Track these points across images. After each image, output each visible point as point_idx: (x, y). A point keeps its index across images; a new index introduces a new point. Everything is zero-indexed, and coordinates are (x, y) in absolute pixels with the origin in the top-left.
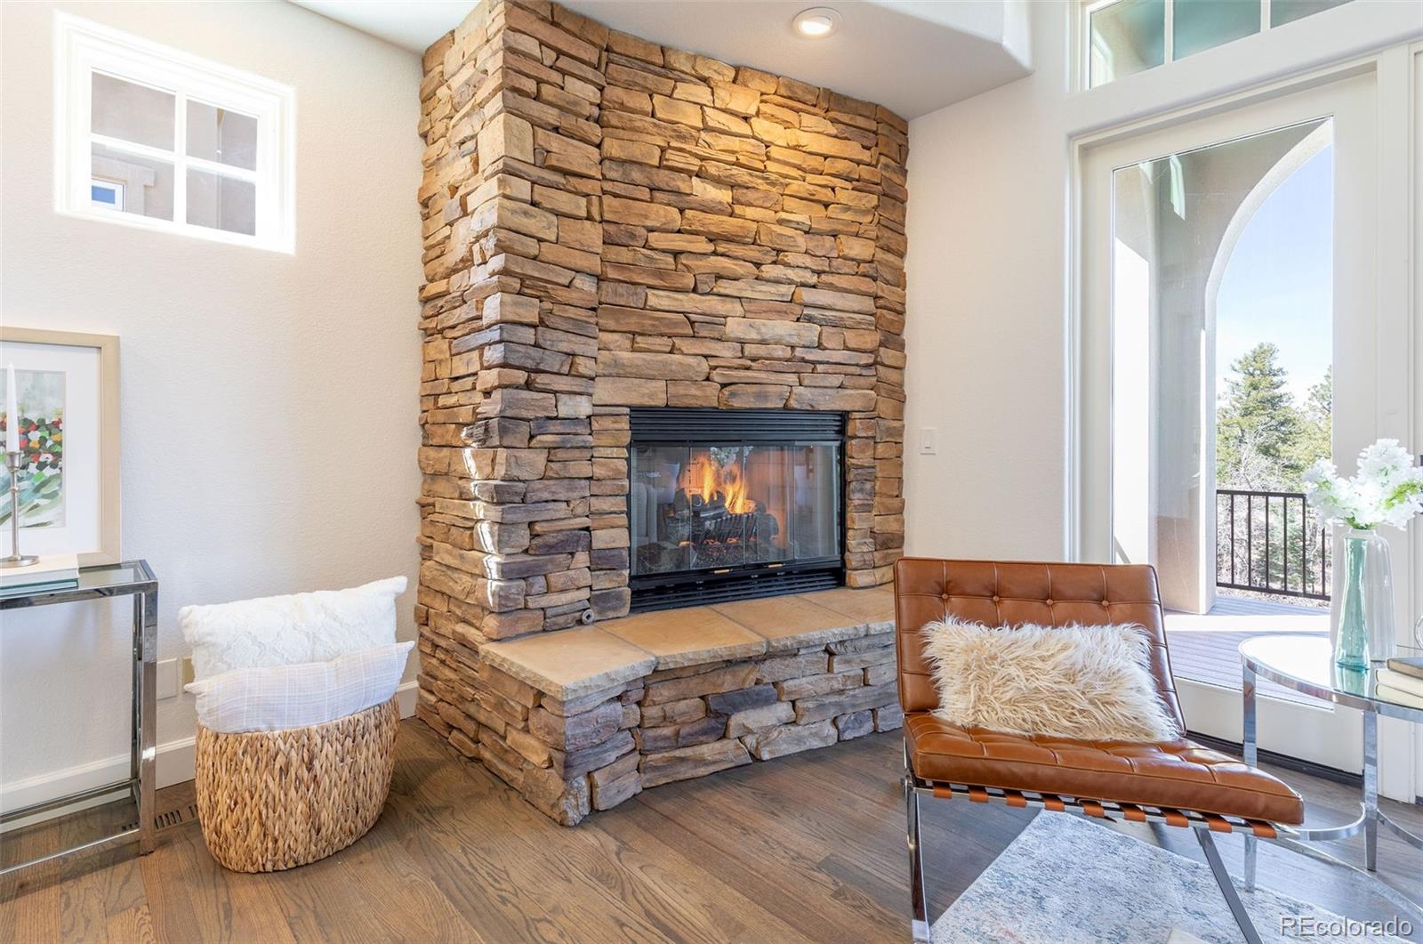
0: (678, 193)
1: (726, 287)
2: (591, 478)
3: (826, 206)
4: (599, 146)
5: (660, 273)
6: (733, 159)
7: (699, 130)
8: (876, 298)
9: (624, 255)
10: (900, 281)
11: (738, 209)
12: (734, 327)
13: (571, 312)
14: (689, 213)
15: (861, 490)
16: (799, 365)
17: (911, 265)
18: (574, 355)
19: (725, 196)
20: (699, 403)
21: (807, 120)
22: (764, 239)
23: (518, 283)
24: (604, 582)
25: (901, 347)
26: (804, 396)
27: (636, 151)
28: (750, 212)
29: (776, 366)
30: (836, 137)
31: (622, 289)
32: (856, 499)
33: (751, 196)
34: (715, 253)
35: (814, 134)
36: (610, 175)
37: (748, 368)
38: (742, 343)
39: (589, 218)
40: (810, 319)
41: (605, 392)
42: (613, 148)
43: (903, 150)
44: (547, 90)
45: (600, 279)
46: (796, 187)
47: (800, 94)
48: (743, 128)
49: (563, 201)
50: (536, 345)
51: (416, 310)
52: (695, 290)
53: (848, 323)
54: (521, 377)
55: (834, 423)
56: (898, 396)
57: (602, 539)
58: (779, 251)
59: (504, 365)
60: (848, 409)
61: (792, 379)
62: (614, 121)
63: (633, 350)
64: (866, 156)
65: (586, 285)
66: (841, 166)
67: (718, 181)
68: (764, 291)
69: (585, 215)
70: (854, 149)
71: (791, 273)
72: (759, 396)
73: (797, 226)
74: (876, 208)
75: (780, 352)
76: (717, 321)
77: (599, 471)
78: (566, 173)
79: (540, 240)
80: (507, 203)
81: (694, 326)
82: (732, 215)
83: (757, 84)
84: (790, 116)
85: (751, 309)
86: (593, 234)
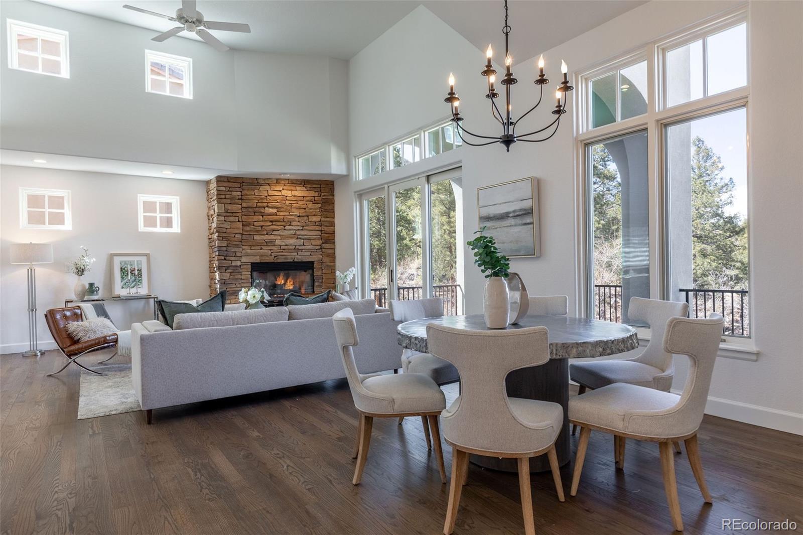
0: (261, 212)
1: (275, 233)
2: (241, 279)
3: (305, 209)
4: (241, 205)
5: (257, 231)
6: (276, 202)
7: (266, 196)
8: (321, 231)
9: (248, 228)
10: (332, 225)
11: (278, 213)
12: (278, 242)
13: (235, 243)
14: (264, 217)
15: (318, 282)
16: (296, 250)
17: (337, 220)
18: (236, 252)
19: (275, 211)
20: (268, 261)
21: (298, 188)
22: (285, 220)
23: (222, 238)
25: (333, 243)
26: (299, 258)
27: (250, 204)
28: (281, 214)
29: (290, 251)
30: (307, 190)
31: (247, 236)
32: (316, 284)
33: (282, 210)
34: (272, 225)
35: (300, 192)
36: (243, 211)
37: (282, 252)
38: (281, 246)
39: (239, 221)
40: (300, 239)
41: (244, 259)
42: (244, 205)
43: (332, 190)
44: (227, 196)
45: (242, 234)
46: (294, 205)
47: (295, 182)
48: (278, 193)
49: (232, 219)
50: (226, 251)
51: (208, 241)
52: (267, 234)
53: (312, 238)
54: (223, 258)
55: (309, 265)
56: (333, 257)
58: (291, 222)
59: (219, 255)
60: (313, 260)
61: (296, 253)
62: (245, 199)
63: (251, 250)
65: (240, 236)
66: (308, 198)
67: (272, 208)
68: (286, 233)
69: (237, 221)
70: (313, 193)
71: (294, 228)
72: (285, 259)
73: (295, 216)
74: (320, 208)
75: (291, 247)
76: (273, 241)
77: (243, 277)
78: (232, 213)
79: (226, 228)
80: (219, 222)
81: (267, 243)
82: (277, 215)
83: (283, 182)
84: (293, 188)
85: (283, 237)
86: (240, 225)
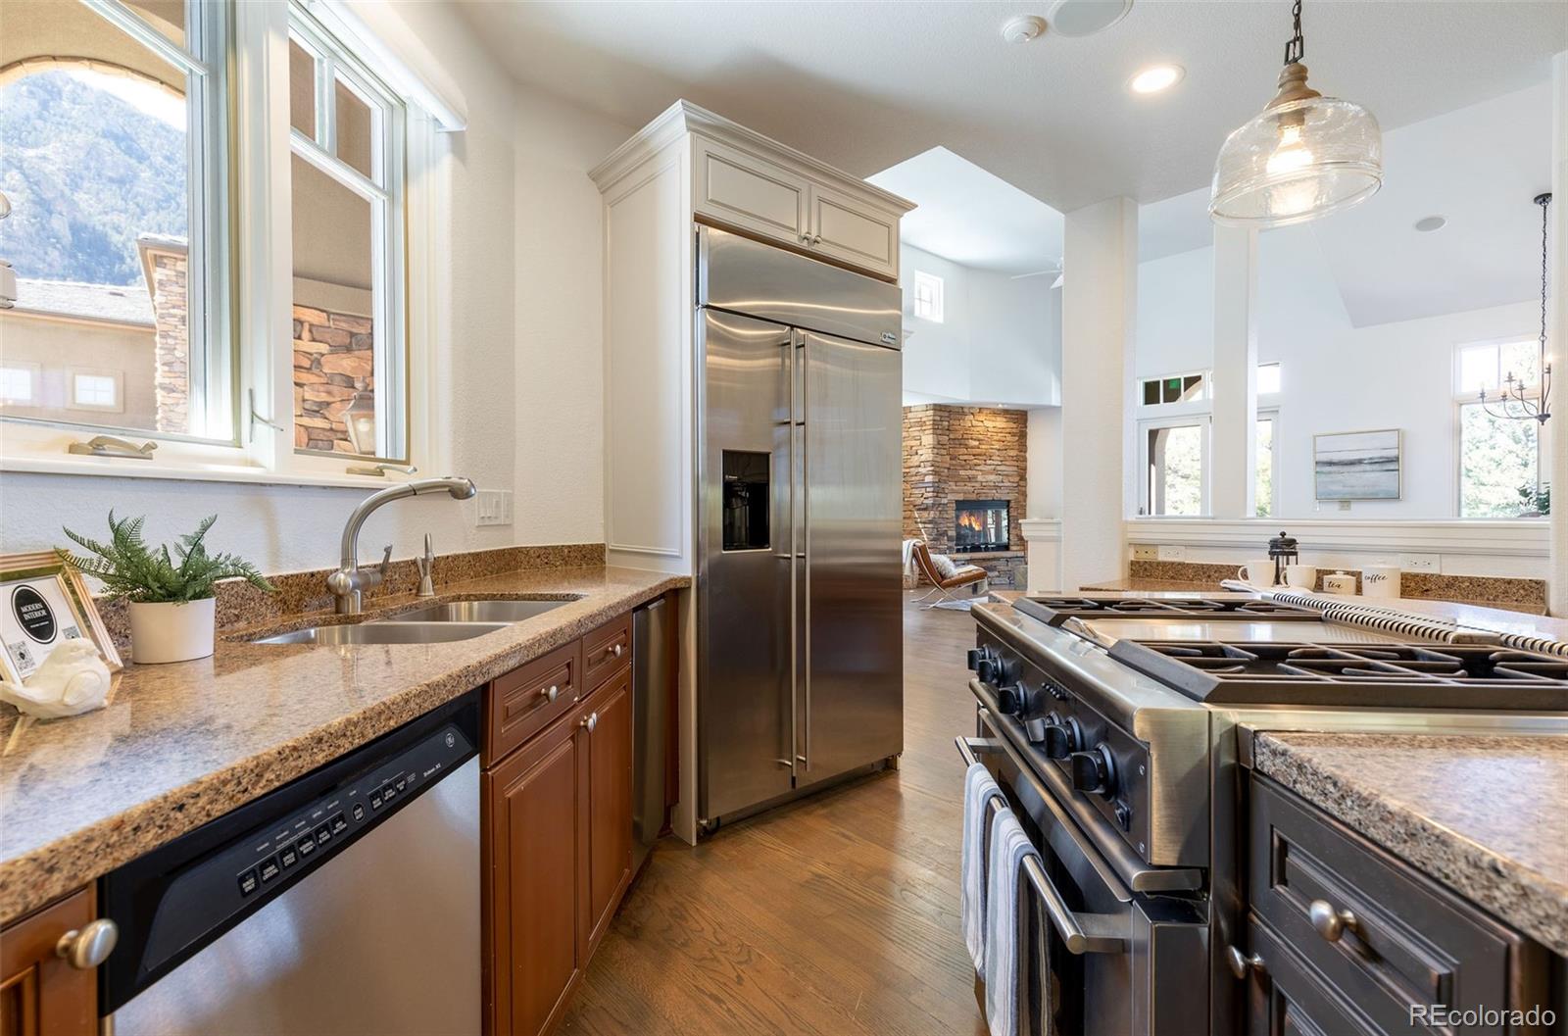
0: (966, 444)
1: (978, 468)
2: (947, 518)
3: (1004, 441)
4: (949, 435)
5: (962, 466)
6: (979, 433)
7: (970, 427)
8: (1018, 466)
9: (954, 462)
10: (1025, 460)
11: (981, 446)
12: (980, 478)
13: (944, 478)
14: (968, 449)
15: (1014, 523)
16: (996, 487)
17: (1028, 455)
18: (944, 488)
19: (977, 443)
20: (972, 498)
21: (998, 419)
22: (987, 454)
23: (935, 473)
24: (950, 544)
25: (1026, 480)
26: (997, 496)
27: (957, 436)
28: (983, 447)
29: (991, 488)
30: (1007, 422)
31: (954, 471)
32: (1012, 525)
33: (984, 442)
34: (975, 459)
35: (1000, 423)
36: (951, 443)
37: (983, 489)
38: (982, 482)
40: (1000, 474)
41: (950, 497)
42: (952, 436)
43: (1026, 421)
44: (940, 427)
45: (949, 469)
46: (995, 438)
47: (996, 412)
48: (981, 424)
49: (943, 451)
50: (938, 487)
52: (970, 469)
53: (1010, 475)
54: (935, 494)
55: (1006, 504)
56: (1024, 494)
57: (950, 533)
58: (991, 456)
59: (932, 492)
60: (1010, 499)
61: (995, 491)
62: (952, 429)
63: (956, 486)
64: (1015, 426)
65: (946, 470)
66: (1008, 430)
67: (975, 440)
68: (986, 468)
69: (946, 453)
70: (1012, 425)
71: (995, 462)
72: (986, 496)
73: (996, 449)
74: (1017, 440)
75: (992, 484)
76: (975, 477)
77: (949, 516)
78: (943, 444)
79: (939, 461)
80: (933, 454)
81: (970, 479)
82: (979, 448)
83: (985, 412)
84: (994, 419)
85: (984, 473)
86: (948, 457)
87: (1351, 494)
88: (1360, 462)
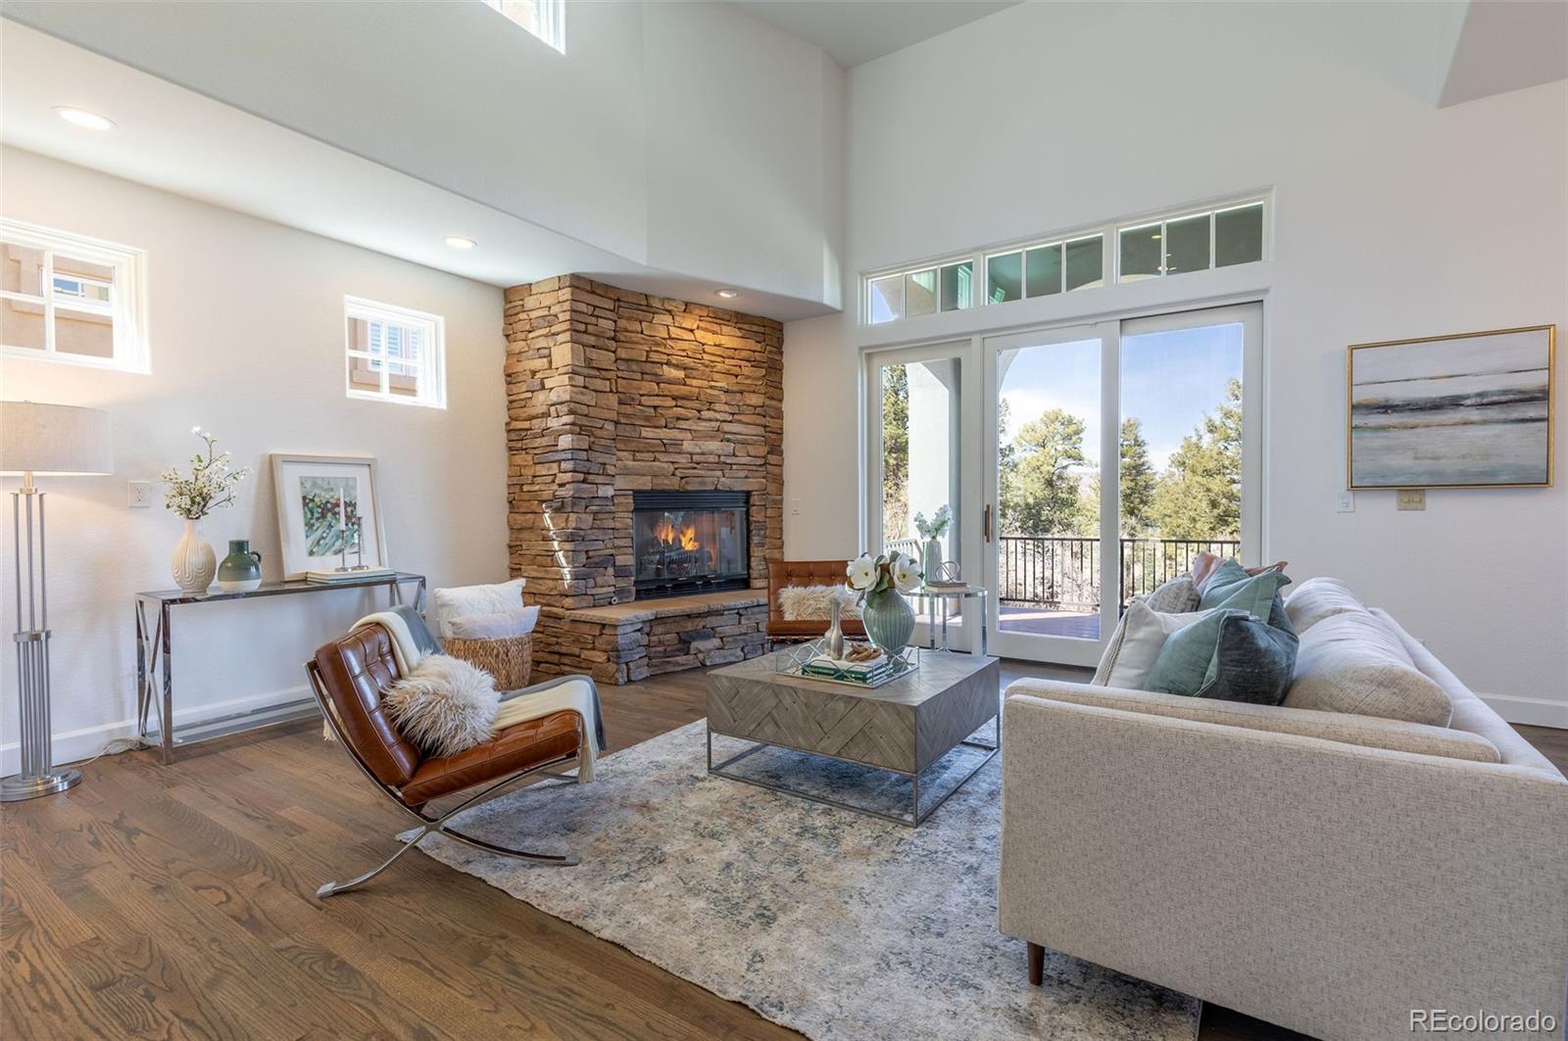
0: (656, 375)
1: (683, 425)
2: (613, 529)
3: (737, 376)
4: (614, 352)
5: (647, 418)
6: (685, 354)
7: (665, 339)
8: (765, 427)
9: (629, 410)
10: (779, 415)
11: (688, 381)
12: (687, 446)
13: (603, 442)
14: (662, 385)
15: (759, 535)
16: (722, 465)
17: (786, 406)
18: (604, 464)
19: (681, 374)
20: (666, 488)
21: (725, 330)
22: (702, 397)
23: (579, 429)
24: (622, 583)
25: (781, 453)
26: (726, 483)
27: (633, 354)
28: (694, 382)
29: (710, 466)
30: (742, 337)
31: (628, 428)
32: (755, 540)
33: (695, 373)
34: (676, 406)
35: (728, 338)
36: (621, 368)
37: (695, 468)
38: (691, 454)
39: (611, 391)
40: (728, 440)
41: (621, 483)
42: (622, 353)
43: (780, 341)
44: (591, 328)
45: (617, 423)
46: (719, 366)
47: (720, 315)
48: (687, 335)
49: (599, 384)
50: (588, 460)
52: (666, 427)
53: (750, 442)
54: (581, 476)
55: (743, 497)
56: (779, 481)
57: (620, 560)
58: (711, 403)
59: (574, 471)
60: (750, 489)
61: (719, 473)
62: (622, 339)
63: (634, 460)
64: (758, 347)
65: (610, 426)
66: (744, 354)
67: (677, 367)
68: (703, 426)
69: (608, 390)
70: (751, 344)
71: (718, 416)
72: (701, 483)
73: (720, 389)
74: (764, 376)
75: (712, 459)
76: (677, 443)
77: (618, 525)
78: (599, 369)
79: (588, 406)
80: (574, 389)
81: (666, 447)
82: (685, 384)
83: (698, 312)
84: (716, 328)
85: (697, 436)
86: (613, 399)
87: (1431, 473)
88: (1455, 402)
